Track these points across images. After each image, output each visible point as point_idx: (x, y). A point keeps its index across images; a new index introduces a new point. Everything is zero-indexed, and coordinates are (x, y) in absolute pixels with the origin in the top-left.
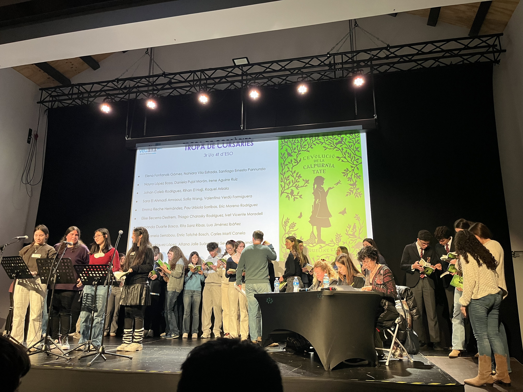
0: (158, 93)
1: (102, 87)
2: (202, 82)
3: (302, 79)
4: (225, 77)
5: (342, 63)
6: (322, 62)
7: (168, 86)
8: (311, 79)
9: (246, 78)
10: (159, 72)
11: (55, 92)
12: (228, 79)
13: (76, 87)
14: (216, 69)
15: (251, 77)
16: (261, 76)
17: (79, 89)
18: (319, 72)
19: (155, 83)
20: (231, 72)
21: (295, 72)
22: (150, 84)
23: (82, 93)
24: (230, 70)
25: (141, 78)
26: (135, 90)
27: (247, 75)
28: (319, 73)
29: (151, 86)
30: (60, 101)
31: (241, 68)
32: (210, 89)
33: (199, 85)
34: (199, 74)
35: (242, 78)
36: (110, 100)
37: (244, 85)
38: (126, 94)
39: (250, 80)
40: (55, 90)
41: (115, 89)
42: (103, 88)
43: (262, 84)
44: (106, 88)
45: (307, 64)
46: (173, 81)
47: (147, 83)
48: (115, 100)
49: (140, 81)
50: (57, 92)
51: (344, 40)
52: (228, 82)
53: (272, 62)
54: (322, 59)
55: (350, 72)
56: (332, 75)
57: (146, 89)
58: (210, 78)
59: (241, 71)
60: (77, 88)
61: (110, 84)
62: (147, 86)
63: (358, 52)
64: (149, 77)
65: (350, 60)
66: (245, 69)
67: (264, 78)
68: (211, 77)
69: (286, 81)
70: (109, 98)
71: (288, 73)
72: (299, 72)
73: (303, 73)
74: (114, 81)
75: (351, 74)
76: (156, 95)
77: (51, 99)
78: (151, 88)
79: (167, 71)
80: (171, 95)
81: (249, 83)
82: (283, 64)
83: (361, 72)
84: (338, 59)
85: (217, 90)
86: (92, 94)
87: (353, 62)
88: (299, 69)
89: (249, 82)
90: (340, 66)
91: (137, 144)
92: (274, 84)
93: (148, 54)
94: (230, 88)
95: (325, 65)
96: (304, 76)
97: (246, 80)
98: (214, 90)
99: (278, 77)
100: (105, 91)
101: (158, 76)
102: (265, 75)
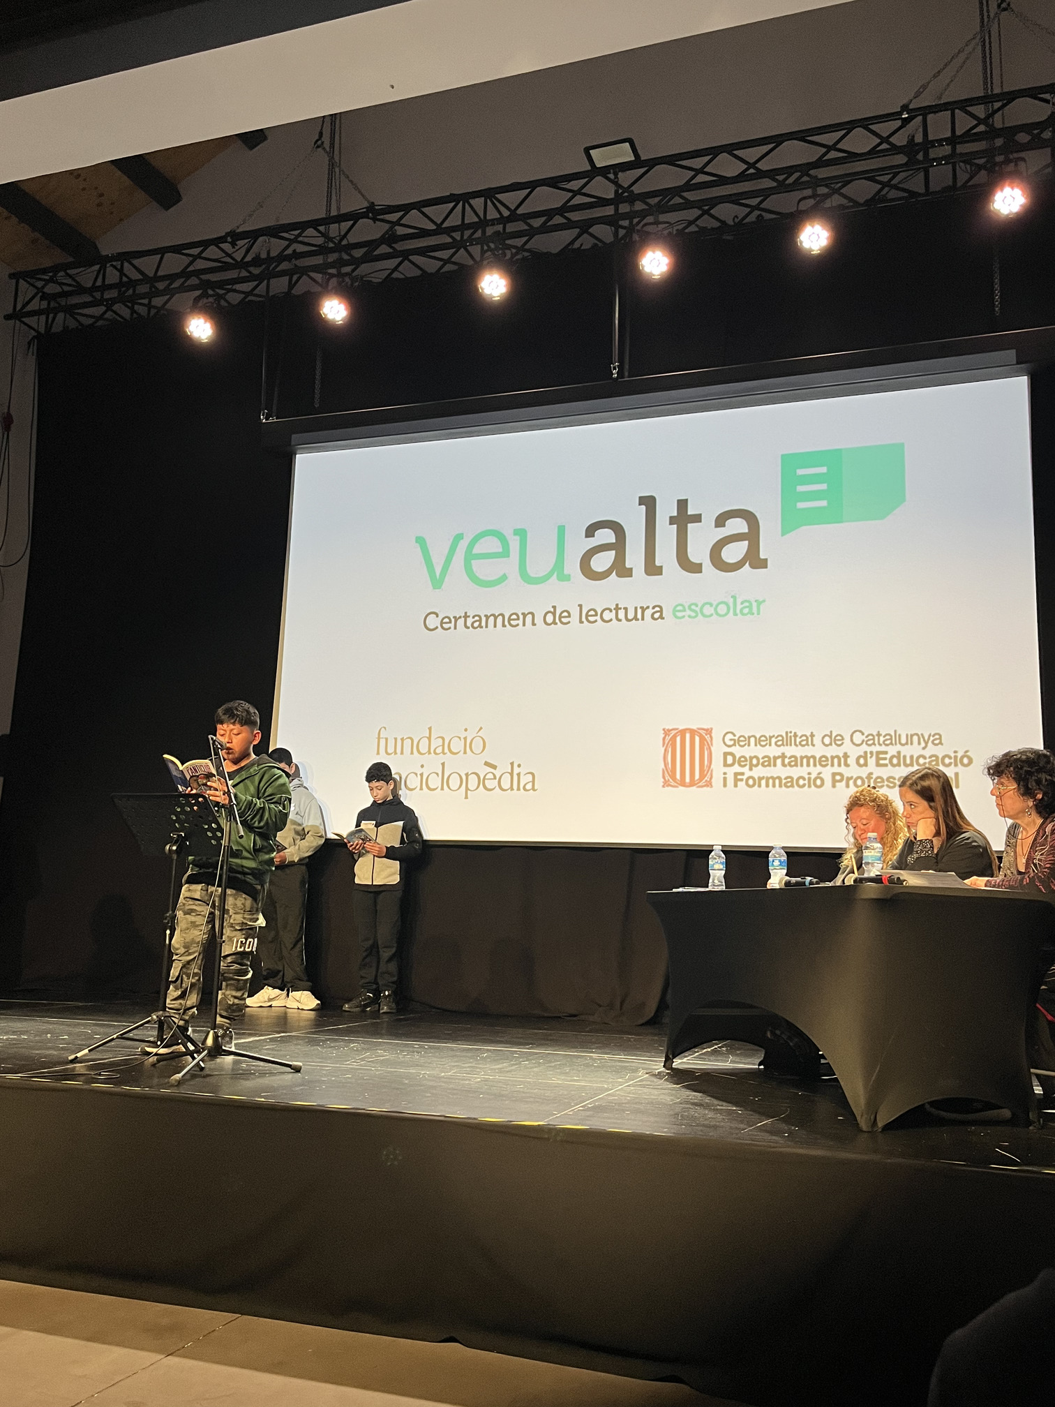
0: (355, 274)
1: (187, 260)
2: (490, 231)
3: (811, 202)
4: (561, 211)
5: (953, 140)
6: (884, 140)
7: (384, 249)
8: (844, 202)
9: (628, 210)
10: (359, 204)
11: (54, 282)
12: (570, 215)
13: (114, 263)
14: (532, 185)
15: (647, 204)
16: (677, 200)
17: (121, 271)
18: (870, 176)
19: (344, 242)
20: (579, 192)
21: (790, 180)
22: (331, 245)
23: (133, 284)
24: (575, 185)
25: (303, 226)
26: (285, 266)
27: (633, 198)
28: (872, 179)
29: (332, 251)
30: (70, 310)
31: (611, 176)
32: (514, 251)
33: (479, 241)
34: (478, 203)
35: (617, 209)
36: (211, 299)
37: (622, 232)
38: (259, 278)
39: (643, 214)
40: (55, 275)
41: (226, 267)
42: (191, 263)
43: (680, 227)
44: (200, 264)
45: (829, 148)
46: (400, 231)
47: (320, 241)
48: (226, 301)
49: (299, 235)
50: (61, 284)
51: (962, 56)
52: (570, 225)
53: (714, 152)
54: (884, 129)
55: (980, 167)
56: (917, 184)
57: (318, 260)
58: (514, 217)
59: (612, 188)
60: (116, 268)
61: (212, 252)
62: (322, 250)
63: (1010, 97)
64: (328, 221)
65: (982, 128)
66: (625, 178)
67: (688, 205)
68: (520, 211)
69: (759, 212)
70: (208, 296)
71: (767, 183)
72: (805, 179)
73: (817, 182)
74: (222, 239)
75: (982, 176)
76: (347, 279)
77: (44, 304)
78: (332, 257)
79: (382, 201)
80: (395, 275)
81: (639, 227)
82: (751, 154)
83: (1016, 165)
84: (939, 127)
85: (538, 256)
86: (161, 286)
87: (993, 133)
88: (805, 168)
89: (639, 223)
90: (947, 149)
91: (294, 436)
92: (718, 224)
93: (324, 149)
94: (576, 245)
95: (895, 149)
96: (822, 190)
97: (629, 216)
98: (526, 254)
99: (734, 199)
100: (198, 273)
101: (354, 217)
102: (691, 196)
